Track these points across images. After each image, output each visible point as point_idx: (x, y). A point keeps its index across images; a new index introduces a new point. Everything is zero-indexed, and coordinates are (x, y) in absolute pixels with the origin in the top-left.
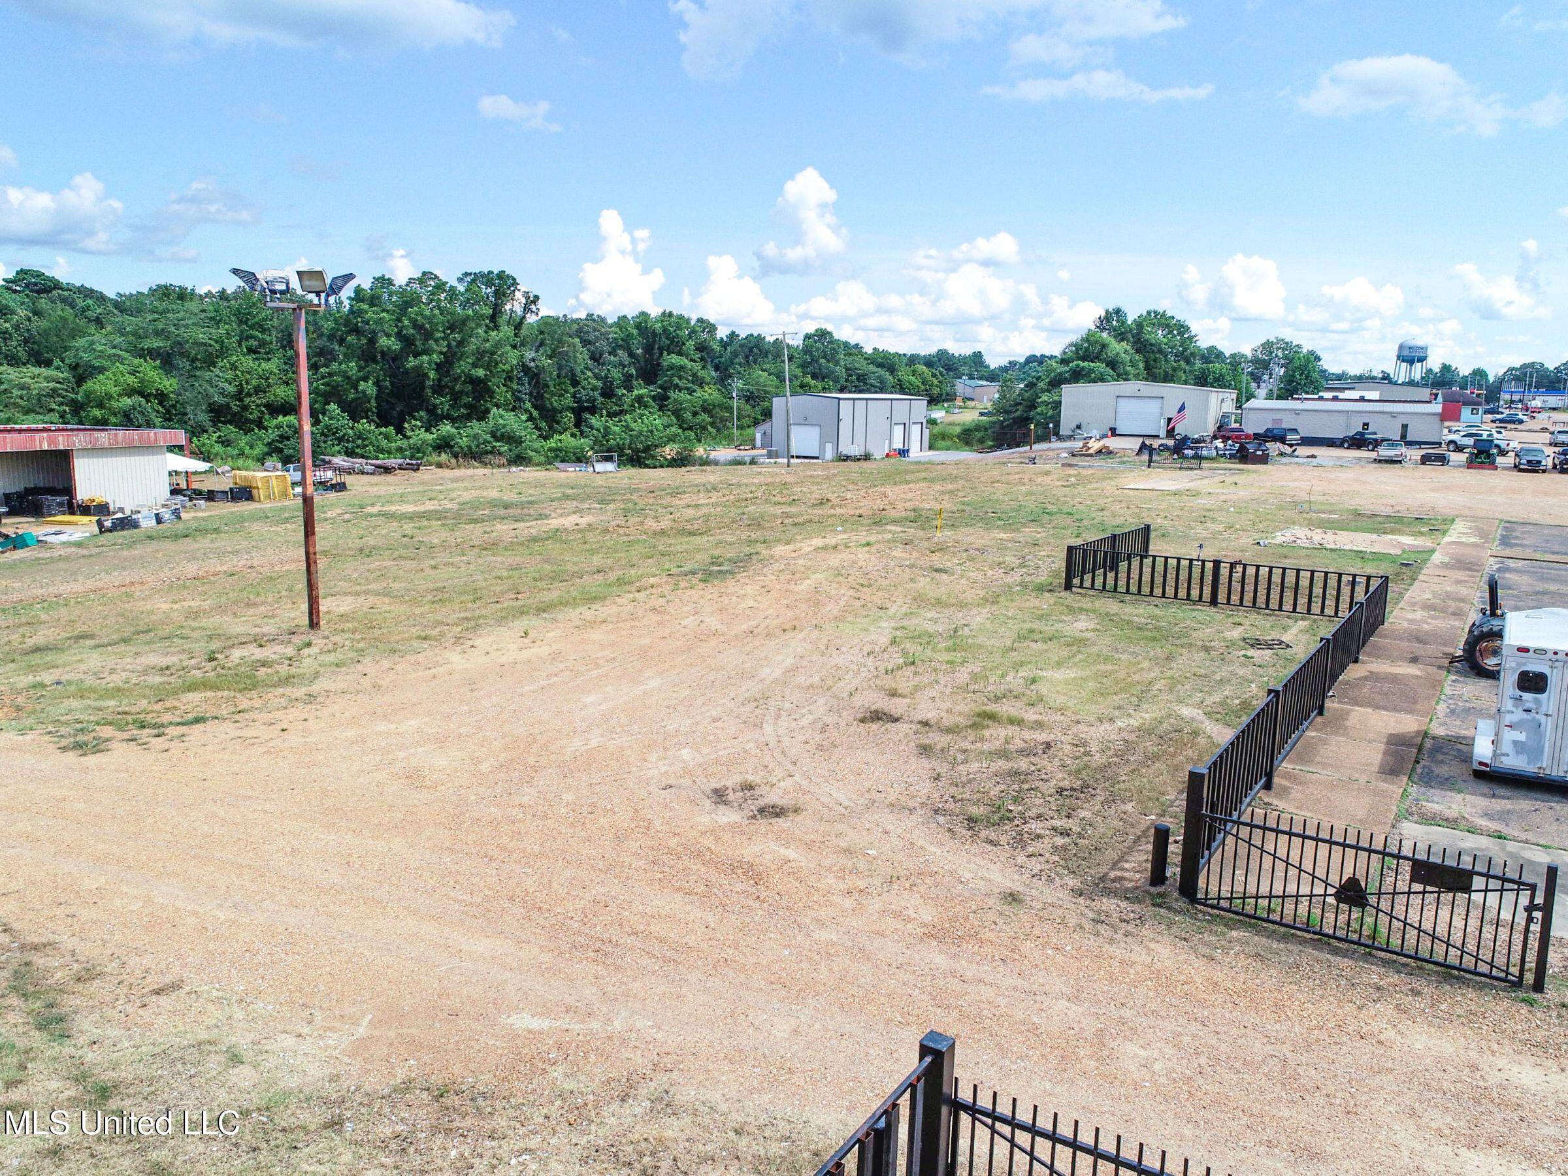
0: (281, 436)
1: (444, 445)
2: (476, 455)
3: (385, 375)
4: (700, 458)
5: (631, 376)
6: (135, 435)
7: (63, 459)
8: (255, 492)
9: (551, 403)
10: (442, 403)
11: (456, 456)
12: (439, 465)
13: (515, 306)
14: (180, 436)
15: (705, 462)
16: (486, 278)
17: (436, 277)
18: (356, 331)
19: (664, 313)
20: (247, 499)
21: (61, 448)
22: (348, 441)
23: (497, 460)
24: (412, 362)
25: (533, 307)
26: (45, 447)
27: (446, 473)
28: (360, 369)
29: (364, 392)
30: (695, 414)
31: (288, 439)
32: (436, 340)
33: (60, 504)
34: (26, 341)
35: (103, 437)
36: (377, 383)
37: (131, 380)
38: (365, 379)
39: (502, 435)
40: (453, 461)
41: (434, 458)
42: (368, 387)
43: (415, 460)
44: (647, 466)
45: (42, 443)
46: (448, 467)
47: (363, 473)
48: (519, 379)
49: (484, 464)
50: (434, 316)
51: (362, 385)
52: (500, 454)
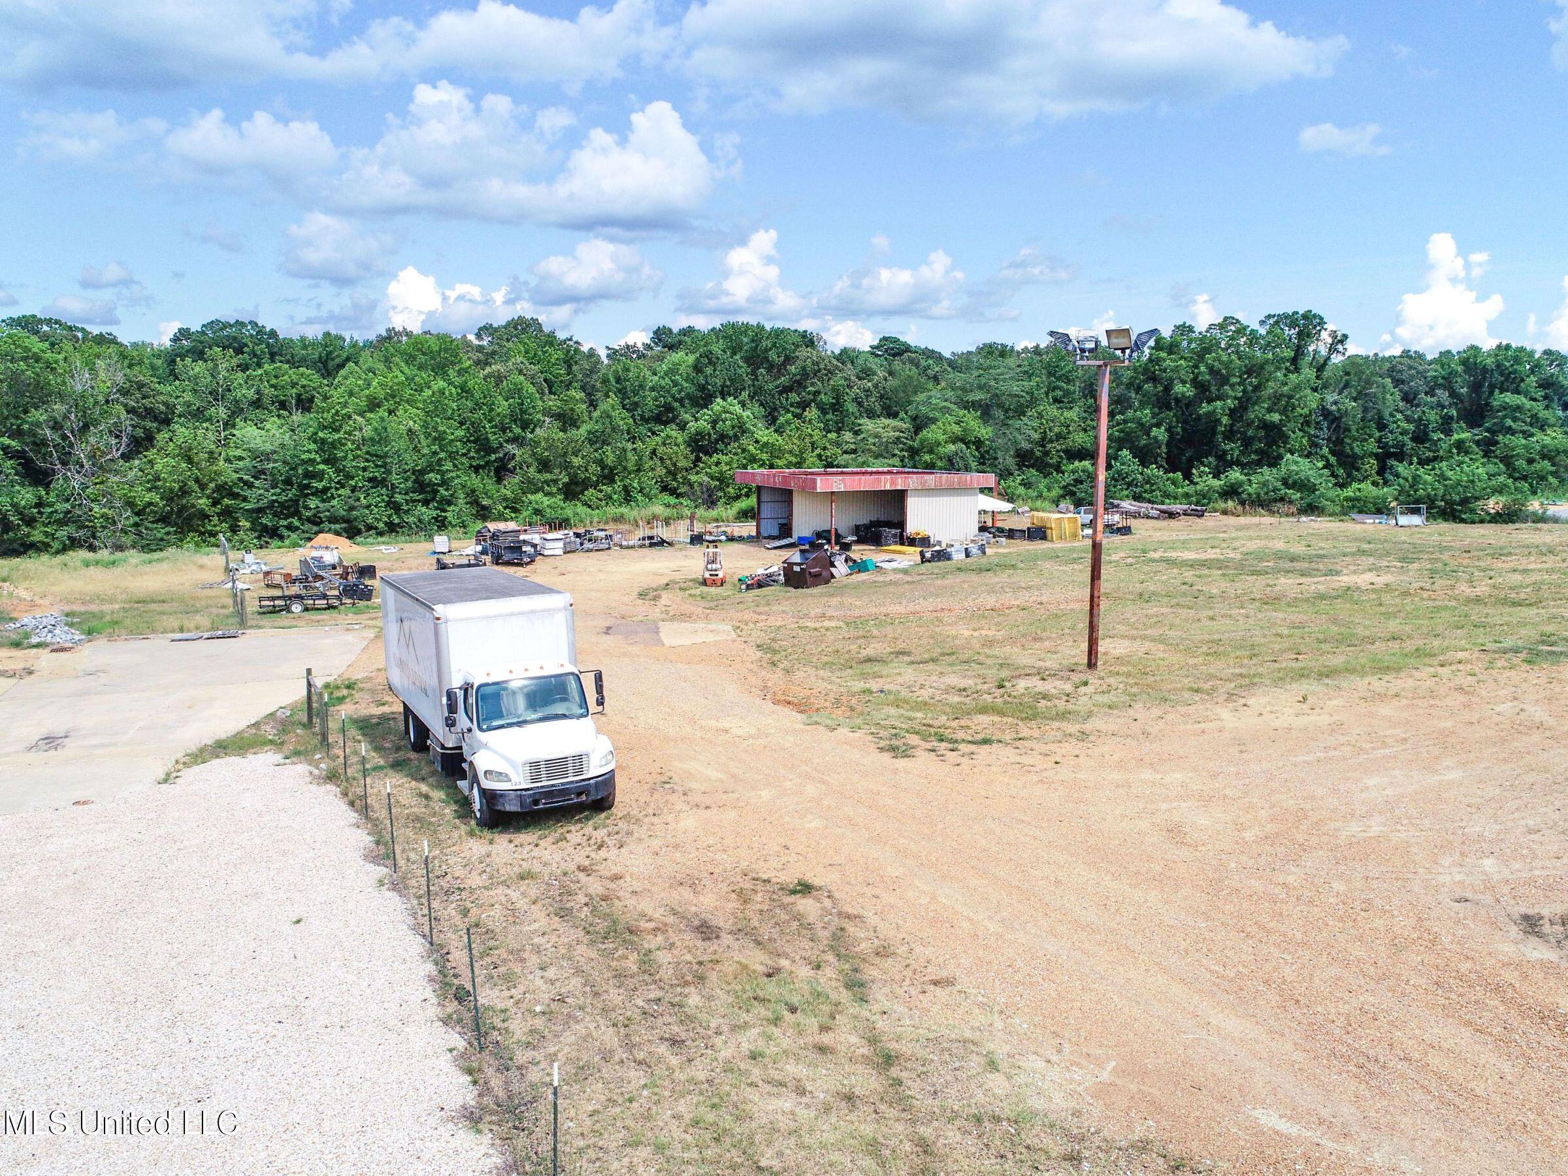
0: (1076, 480)
1: (1231, 492)
2: (1264, 503)
3: (1178, 422)
4: (1534, 514)
5: (1451, 418)
6: (955, 478)
7: (898, 498)
8: (1049, 532)
9: (1352, 449)
10: (1232, 449)
11: (1243, 503)
12: (1225, 512)
13: (1320, 346)
14: (990, 479)
15: (1541, 519)
16: (1291, 320)
17: (1238, 321)
18: (1154, 379)
19: (1499, 347)
20: (1041, 539)
21: (899, 488)
22: (1136, 486)
23: (1285, 508)
24: (1205, 408)
25: (1340, 347)
26: (888, 488)
27: (1231, 520)
28: (1154, 415)
29: (1155, 438)
30: (1530, 461)
31: (1081, 482)
32: (1232, 386)
33: (894, 536)
34: (882, 397)
35: (930, 479)
36: (1168, 430)
37: (956, 429)
38: (1158, 425)
39: (1295, 483)
40: (1239, 508)
41: (1221, 505)
42: (1160, 434)
43: (1200, 506)
44: (1463, 521)
45: (886, 484)
46: (1233, 514)
47: (1148, 517)
48: (1317, 423)
49: (1272, 513)
50: (1231, 362)
51: (1155, 432)
52: (1291, 502)
